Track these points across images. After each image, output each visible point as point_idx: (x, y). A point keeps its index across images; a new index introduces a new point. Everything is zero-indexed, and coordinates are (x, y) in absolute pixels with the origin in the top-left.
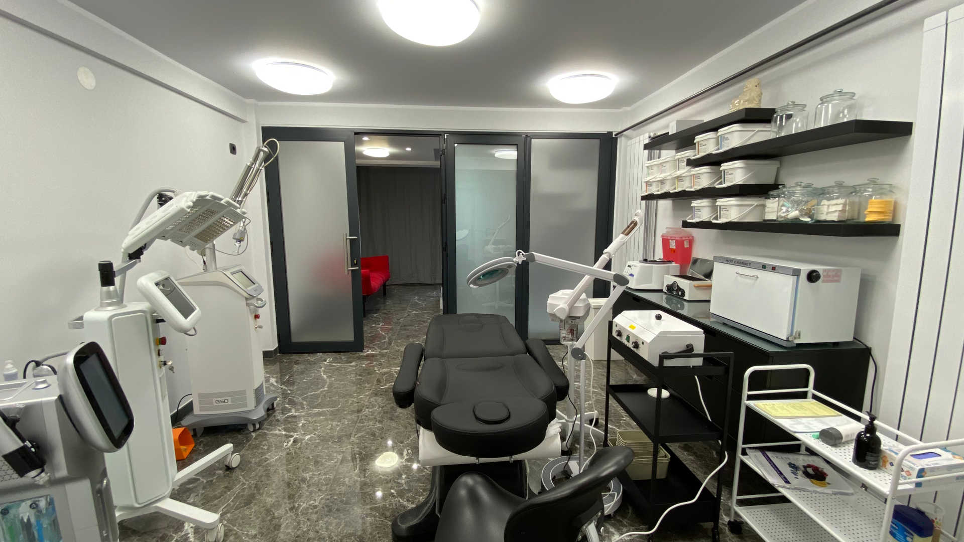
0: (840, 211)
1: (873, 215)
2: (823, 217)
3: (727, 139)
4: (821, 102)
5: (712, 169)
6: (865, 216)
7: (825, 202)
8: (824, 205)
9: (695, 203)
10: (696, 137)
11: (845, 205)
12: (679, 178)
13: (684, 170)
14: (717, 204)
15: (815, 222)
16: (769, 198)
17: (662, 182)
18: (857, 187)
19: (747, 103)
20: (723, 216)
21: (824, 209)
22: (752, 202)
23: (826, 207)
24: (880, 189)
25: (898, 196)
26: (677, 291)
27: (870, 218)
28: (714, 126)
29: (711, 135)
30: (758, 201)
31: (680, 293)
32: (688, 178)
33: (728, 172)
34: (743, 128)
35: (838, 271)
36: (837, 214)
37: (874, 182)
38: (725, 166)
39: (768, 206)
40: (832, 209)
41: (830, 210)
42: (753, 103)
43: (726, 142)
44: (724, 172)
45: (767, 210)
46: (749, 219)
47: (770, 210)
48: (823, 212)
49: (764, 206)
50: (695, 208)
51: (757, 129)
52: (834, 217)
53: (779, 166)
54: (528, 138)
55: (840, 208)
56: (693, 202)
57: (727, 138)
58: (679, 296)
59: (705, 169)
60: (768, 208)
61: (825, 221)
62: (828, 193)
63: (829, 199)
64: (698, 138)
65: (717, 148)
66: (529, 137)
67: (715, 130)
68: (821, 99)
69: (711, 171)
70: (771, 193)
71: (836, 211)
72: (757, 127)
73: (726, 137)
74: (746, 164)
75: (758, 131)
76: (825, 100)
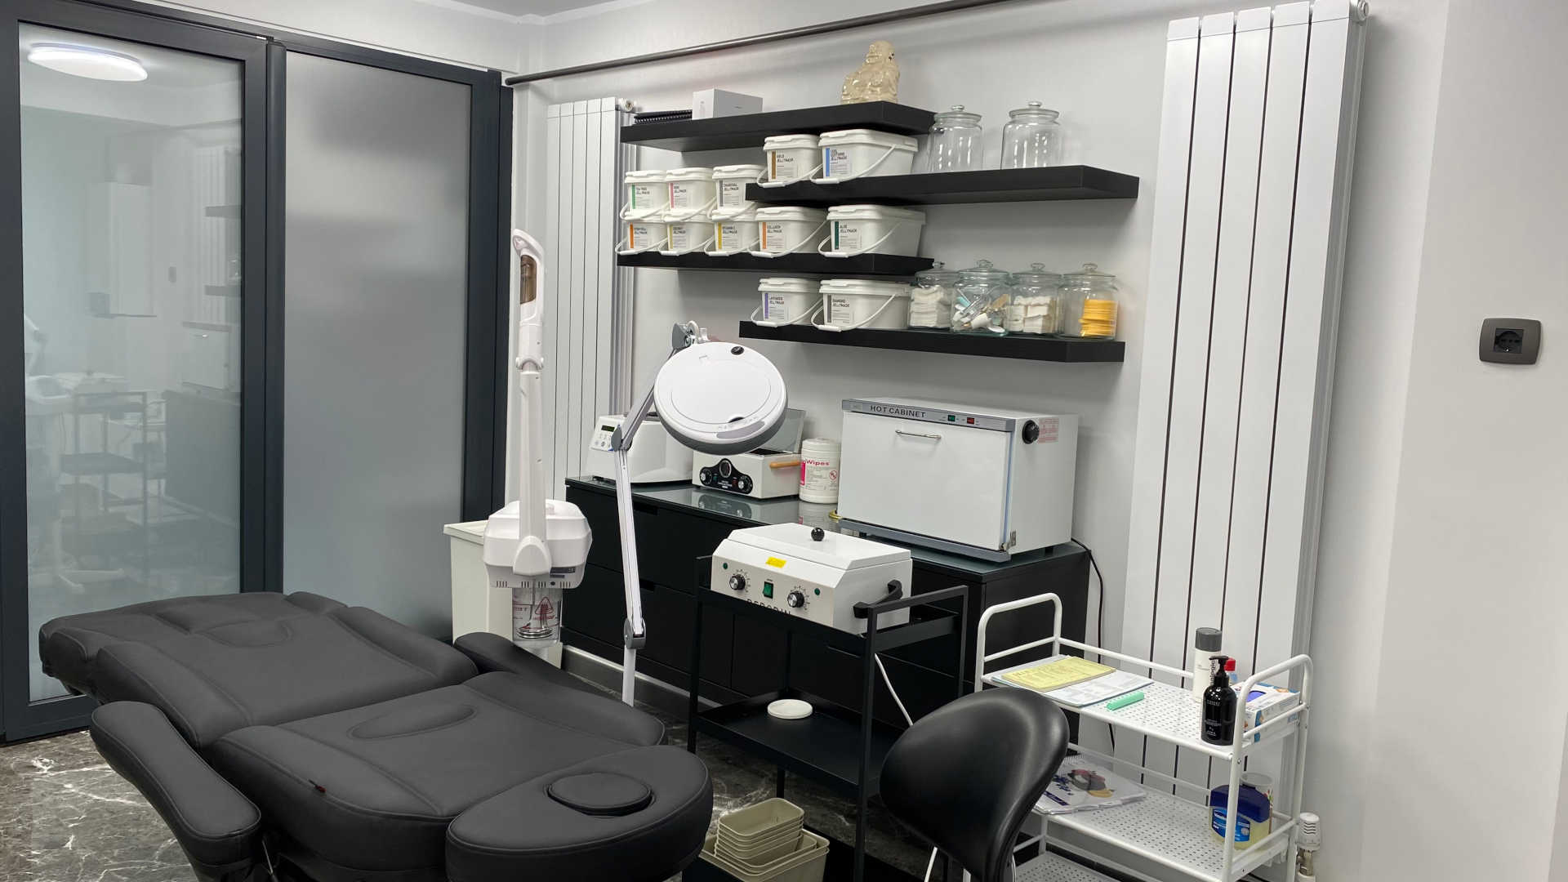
0: (1044, 316)
1: (1091, 326)
2: (1017, 327)
3: (842, 156)
4: (1010, 119)
5: (805, 214)
6: (1081, 327)
7: (1020, 300)
8: (1019, 304)
9: (769, 284)
10: (767, 139)
11: (1051, 307)
12: (727, 225)
13: (736, 208)
14: (823, 290)
15: (1008, 335)
16: (916, 285)
17: (678, 227)
18: (1070, 277)
19: (878, 89)
20: (836, 315)
21: (1020, 312)
22: (889, 291)
23: (1022, 308)
24: (1103, 284)
25: (1123, 298)
26: (730, 480)
27: (1089, 331)
28: (811, 123)
29: (804, 141)
30: (897, 288)
31: (741, 485)
32: (748, 226)
33: (845, 226)
34: (875, 139)
35: (1055, 421)
36: (1040, 322)
37: (1091, 270)
38: (836, 213)
39: (916, 301)
40: (1032, 313)
41: (1029, 316)
42: (888, 92)
43: (841, 162)
44: (837, 224)
45: (914, 307)
46: (885, 325)
47: (922, 309)
48: (1018, 318)
49: (908, 299)
50: (770, 296)
51: (894, 146)
52: (1037, 327)
53: (924, 222)
54: (276, 50)
55: (1043, 311)
56: (761, 281)
57: (843, 154)
58: (740, 490)
59: (792, 213)
60: (917, 304)
61: (1021, 333)
62: (1024, 283)
63: (1025, 295)
64: (772, 143)
65: (816, 170)
66: (279, 44)
67: (816, 131)
68: (1012, 114)
69: (807, 219)
70: (921, 275)
71: (1039, 316)
72: (894, 142)
73: (839, 151)
74: (882, 214)
75: (895, 149)
76: (1017, 117)
